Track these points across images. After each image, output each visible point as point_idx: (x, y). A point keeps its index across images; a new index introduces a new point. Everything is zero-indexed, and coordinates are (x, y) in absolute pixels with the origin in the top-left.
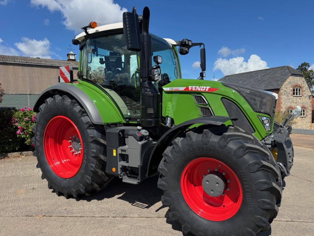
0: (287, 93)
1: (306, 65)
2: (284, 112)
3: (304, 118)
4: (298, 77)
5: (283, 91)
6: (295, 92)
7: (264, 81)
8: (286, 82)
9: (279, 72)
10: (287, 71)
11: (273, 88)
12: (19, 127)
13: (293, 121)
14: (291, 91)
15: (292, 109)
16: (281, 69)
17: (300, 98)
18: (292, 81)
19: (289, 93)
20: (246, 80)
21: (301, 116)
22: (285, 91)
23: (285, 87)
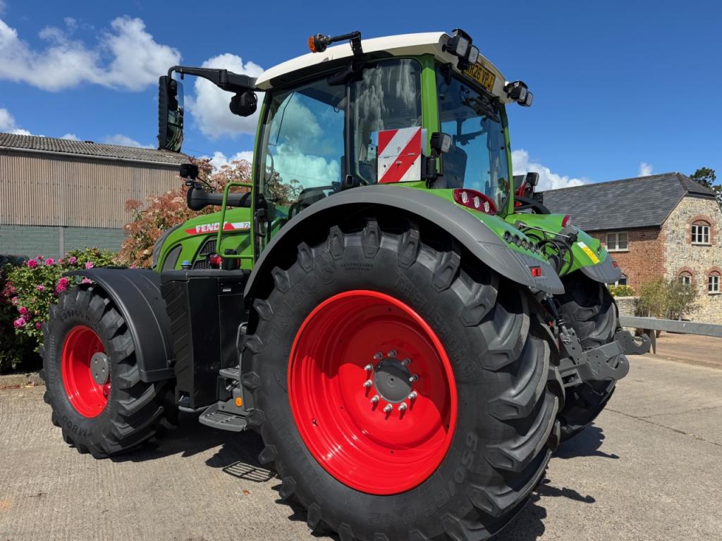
0: (677, 237)
1: (708, 174)
2: (672, 282)
3: (716, 296)
4: (704, 200)
5: (668, 232)
6: (697, 234)
7: (622, 207)
8: (676, 212)
9: (657, 187)
10: (678, 184)
11: (644, 225)
12: (20, 308)
13: (692, 304)
14: (688, 231)
15: (689, 274)
16: (663, 180)
17: (708, 248)
18: (689, 208)
19: (683, 237)
20: (577, 205)
21: (710, 292)
22: (674, 231)
23: (673, 223)
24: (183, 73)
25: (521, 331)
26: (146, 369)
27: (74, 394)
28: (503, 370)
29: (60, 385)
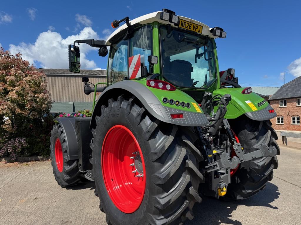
24: (79, 43)
25: (166, 144)
26: (70, 155)
27: (58, 163)
28: (156, 161)
29: (55, 159)
